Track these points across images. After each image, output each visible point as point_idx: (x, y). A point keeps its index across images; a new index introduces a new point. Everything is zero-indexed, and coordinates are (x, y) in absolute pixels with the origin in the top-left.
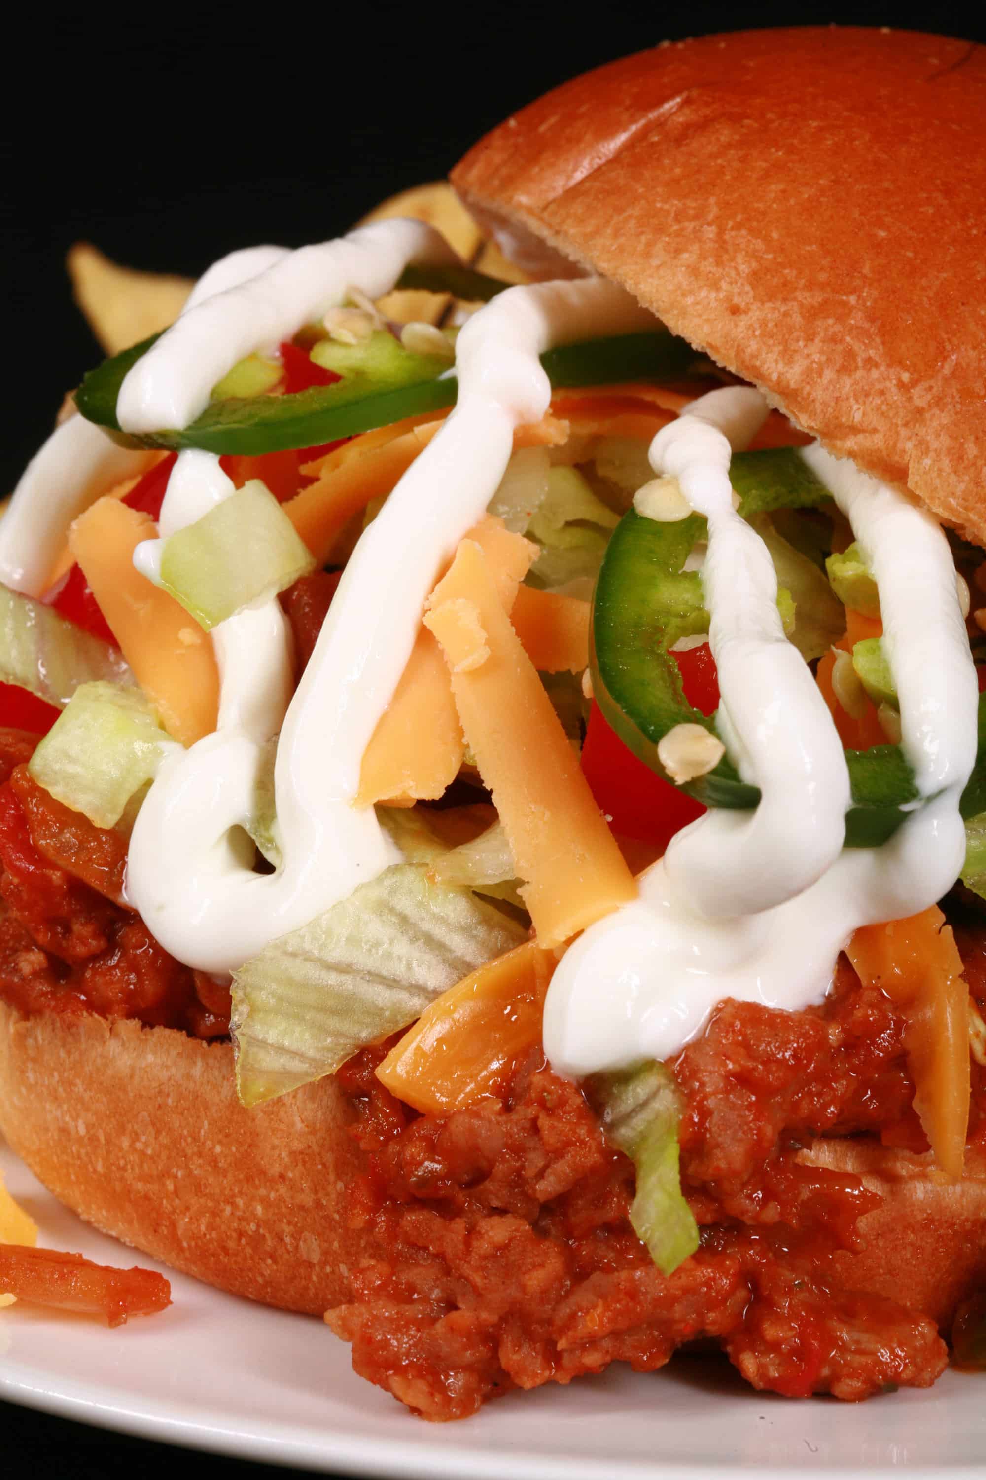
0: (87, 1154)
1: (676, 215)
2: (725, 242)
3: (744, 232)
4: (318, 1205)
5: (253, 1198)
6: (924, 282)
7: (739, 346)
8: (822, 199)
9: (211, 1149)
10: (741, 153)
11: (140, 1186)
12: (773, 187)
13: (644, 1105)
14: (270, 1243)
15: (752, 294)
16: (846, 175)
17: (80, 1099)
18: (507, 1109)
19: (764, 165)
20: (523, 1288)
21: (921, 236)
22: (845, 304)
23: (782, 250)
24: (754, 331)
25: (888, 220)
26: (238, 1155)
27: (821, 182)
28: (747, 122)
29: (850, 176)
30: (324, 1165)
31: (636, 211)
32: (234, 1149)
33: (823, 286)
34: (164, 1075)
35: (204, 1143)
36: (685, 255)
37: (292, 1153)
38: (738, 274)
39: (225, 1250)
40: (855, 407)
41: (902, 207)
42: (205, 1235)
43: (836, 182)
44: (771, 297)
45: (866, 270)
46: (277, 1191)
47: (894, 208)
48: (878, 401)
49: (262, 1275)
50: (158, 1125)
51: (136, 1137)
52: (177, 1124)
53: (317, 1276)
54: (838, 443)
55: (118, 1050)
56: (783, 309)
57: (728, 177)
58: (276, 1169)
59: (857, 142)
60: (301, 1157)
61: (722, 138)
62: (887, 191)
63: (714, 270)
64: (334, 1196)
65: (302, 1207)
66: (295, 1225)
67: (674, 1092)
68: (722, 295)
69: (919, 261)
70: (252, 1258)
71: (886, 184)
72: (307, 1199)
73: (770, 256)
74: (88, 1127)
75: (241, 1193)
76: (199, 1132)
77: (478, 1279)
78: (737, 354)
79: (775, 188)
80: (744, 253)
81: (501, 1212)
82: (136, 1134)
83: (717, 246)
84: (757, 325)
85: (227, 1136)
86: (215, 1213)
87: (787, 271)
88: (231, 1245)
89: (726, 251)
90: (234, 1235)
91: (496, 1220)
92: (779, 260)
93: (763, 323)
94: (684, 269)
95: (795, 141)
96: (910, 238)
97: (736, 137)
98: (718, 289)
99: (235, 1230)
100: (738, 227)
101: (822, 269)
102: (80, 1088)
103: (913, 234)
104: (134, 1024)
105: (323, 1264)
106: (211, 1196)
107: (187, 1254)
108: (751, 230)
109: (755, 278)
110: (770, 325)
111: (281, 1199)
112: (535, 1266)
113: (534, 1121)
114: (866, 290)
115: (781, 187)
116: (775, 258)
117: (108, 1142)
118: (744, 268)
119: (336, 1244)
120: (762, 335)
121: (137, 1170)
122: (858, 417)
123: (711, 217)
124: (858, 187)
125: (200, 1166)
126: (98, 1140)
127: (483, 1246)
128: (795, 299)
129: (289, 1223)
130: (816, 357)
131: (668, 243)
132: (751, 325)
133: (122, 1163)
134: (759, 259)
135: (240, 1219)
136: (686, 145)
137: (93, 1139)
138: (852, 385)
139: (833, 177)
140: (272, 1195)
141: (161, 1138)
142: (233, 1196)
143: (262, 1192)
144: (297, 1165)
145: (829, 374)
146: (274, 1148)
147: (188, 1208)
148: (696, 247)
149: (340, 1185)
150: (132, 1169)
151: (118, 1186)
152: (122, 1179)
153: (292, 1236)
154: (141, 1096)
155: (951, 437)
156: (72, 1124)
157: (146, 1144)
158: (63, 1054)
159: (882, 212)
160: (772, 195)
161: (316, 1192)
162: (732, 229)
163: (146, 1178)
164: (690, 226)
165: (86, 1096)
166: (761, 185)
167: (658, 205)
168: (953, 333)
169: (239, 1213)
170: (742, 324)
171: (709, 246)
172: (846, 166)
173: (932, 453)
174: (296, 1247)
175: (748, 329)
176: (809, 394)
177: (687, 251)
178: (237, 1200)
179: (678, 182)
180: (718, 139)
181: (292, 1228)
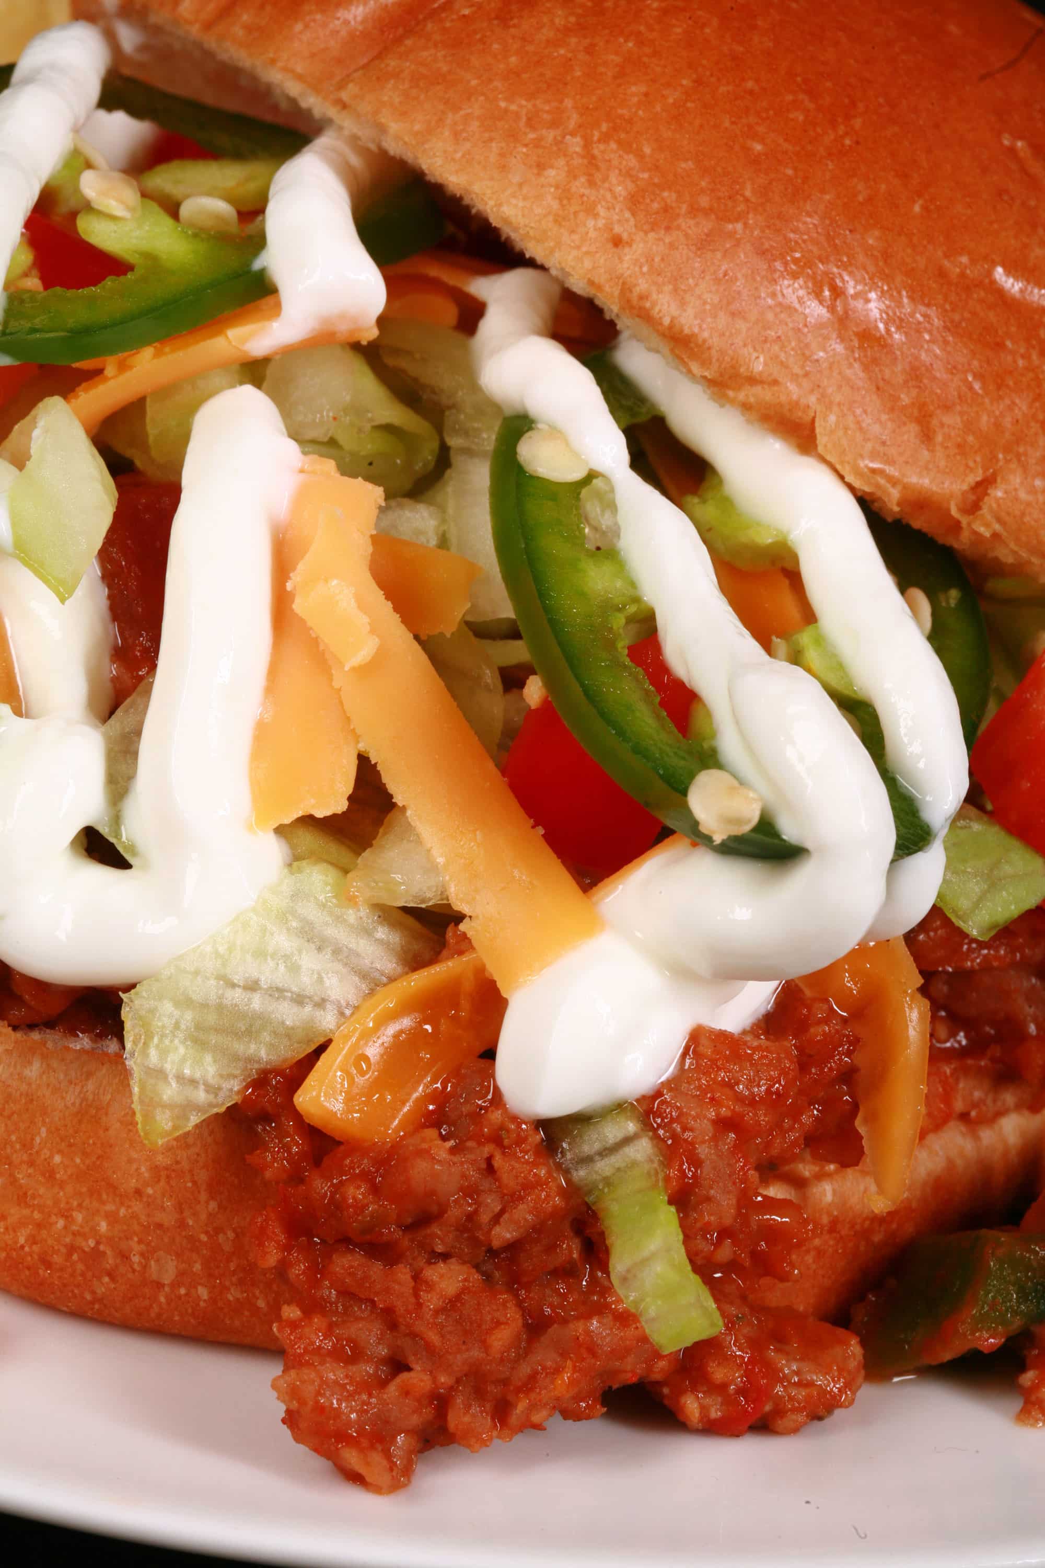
1: (529, 119)
2: (593, 157)
3: (613, 145)
4: (182, 1224)
5: (96, 1213)
6: (808, 207)
7: (624, 283)
8: (689, 105)
9: (48, 1159)
10: (584, 42)
12: (633, 88)
13: (614, 1149)
14: (110, 1260)
15: (632, 221)
16: (708, 73)
19: (617, 59)
20: (486, 1348)
21: (798, 148)
22: (732, 234)
23: (657, 168)
24: (641, 267)
25: (761, 129)
26: (83, 1168)
27: (685, 82)
29: (712, 75)
30: (195, 1183)
31: (476, 108)
32: (78, 1161)
33: (707, 212)
36: (551, 173)
37: (155, 1169)
38: (614, 197)
40: (755, 355)
41: (771, 113)
42: (22, 1247)
43: (698, 82)
44: (654, 227)
45: (748, 193)
46: (129, 1207)
47: (764, 115)
48: (776, 348)
53: (166, 1297)
56: (667, 241)
57: (578, 74)
58: (131, 1185)
59: (706, 31)
60: (165, 1173)
61: (557, 21)
62: (751, 92)
63: (587, 192)
64: (203, 1217)
65: (159, 1226)
66: (148, 1244)
68: (601, 223)
69: (799, 181)
70: (82, 1274)
71: (750, 85)
72: (167, 1218)
73: (646, 175)
75: (80, 1206)
76: (33, 1141)
77: (432, 1336)
78: (622, 292)
79: (636, 90)
80: (617, 171)
81: (446, 1257)
83: (585, 161)
84: (643, 260)
85: (72, 1146)
86: (42, 1226)
87: (666, 194)
88: (57, 1259)
89: (597, 168)
90: (64, 1250)
91: (442, 1266)
92: (656, 180)
93: (649, 258)
95: (641, 28)
96: (785, 152)
97: (572, 19)
98: (596, 216)
99: (66, 1245)
100: (605, 138)
101: (702, 191)
103: (786, 146)
105: (177, 1285)
106: (41, 1208)
108: (619, 143)
109: (634, 202)
110: (657, 259)
111: (134, 1216)
112: (497, 1324)
113: (488, 1160)
114: (751, 216)
115: (643, 89)
116: (651, 178)
118: (619, 190)
119: (197, 1267)
120: (650, 272)
122: (759, 366)
123: (572, 124)
124: (723, 89)
125: (29, 1176)
127: (431, 1300)
128: (678, 228)
129: (140, 1242)
130: (708, 297)
131: (527, 155)
132: (637, 260)
134: (635, 179)
135: (75, 1234)
136: (514, 26)
138: (749, 329)
139: (694, 76)
140: (122, 1212)
142: (71, 1209)
143: (110, 1207)
144: (158, 1181)
145: (723, 318)
146: (130, 1162)
147: (7, 1217)
148: (561, 162)
149: (213, 1205)
153: (142, 1254)
155: (852, 387)
159: (752, 119)
160: (635, 99)
161: (181, 1212)
162: (599, 141)
164: (550, 135)
166: (619, 85)
167: (503, 104)
168: (844, 266)
169: (75, 1228)
170: (627, 258)
171: (577, 161)
172: (704, 62)
173: (835, 408)
174: (145, 1267)
175: (635, 265)
176: (704, 341)
177: (552, 167)
178: (74, 1214)
179: (518, 75)
180: (552, 21)
181: (143, 1247)
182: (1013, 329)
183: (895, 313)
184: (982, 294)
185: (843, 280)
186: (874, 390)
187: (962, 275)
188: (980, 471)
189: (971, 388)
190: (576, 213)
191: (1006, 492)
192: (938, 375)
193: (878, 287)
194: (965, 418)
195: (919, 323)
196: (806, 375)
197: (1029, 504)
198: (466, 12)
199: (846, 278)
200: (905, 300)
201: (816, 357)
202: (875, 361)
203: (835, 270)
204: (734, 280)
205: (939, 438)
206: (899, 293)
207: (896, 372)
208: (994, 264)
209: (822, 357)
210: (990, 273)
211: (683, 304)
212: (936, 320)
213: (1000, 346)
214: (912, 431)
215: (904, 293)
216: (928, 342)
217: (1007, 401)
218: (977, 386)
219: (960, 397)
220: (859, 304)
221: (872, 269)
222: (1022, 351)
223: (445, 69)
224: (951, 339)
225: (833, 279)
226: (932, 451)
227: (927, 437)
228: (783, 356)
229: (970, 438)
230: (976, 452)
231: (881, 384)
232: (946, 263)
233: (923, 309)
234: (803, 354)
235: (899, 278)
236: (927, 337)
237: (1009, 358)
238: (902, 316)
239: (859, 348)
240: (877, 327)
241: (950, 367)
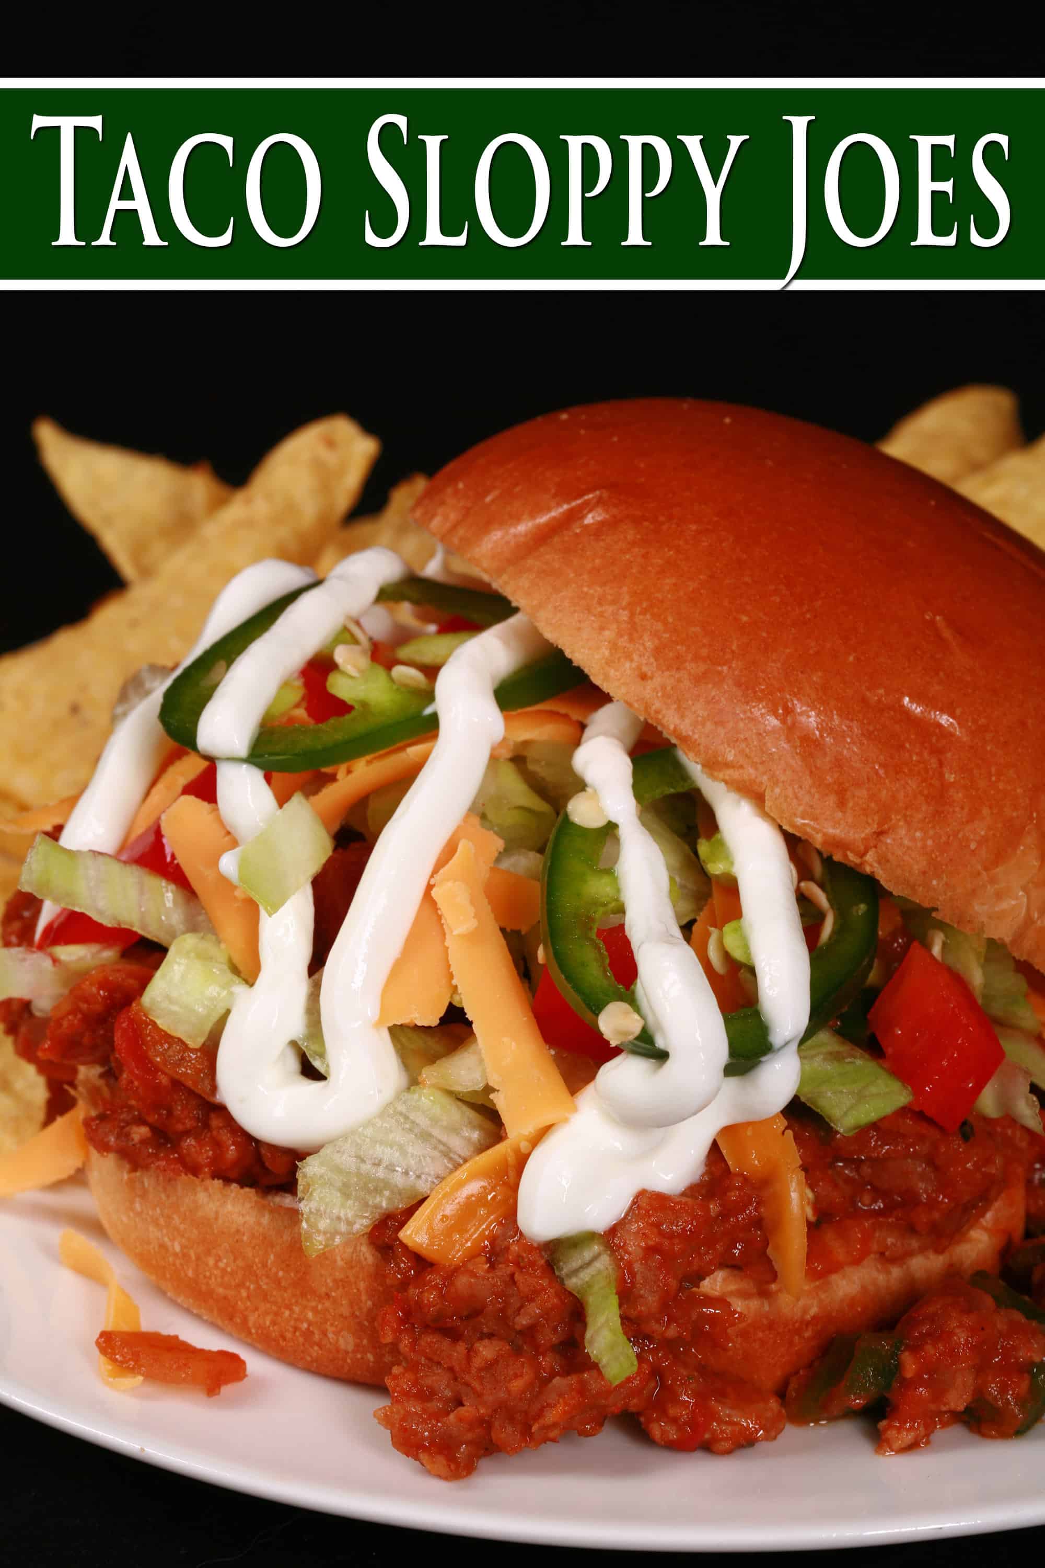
0: (181, 1265)
1: (599, 599)
2: (635, 623)
3: (648, 616)
4: (354, 1315)
5: (305, 1307)
6: (774, 656)
8: (702, 591)
9: (277, 1273)
10: (643, 551)
11: (221, 1290)
12: (667, 581)
13: (589, 1264)
14: (317, 1337)
15: (655, 664)
16: (719, 571)
17: (176, 1229)
18: (493, 1267)
19: (660, 562)
20: (509, 1391)
21: (772, 620)
22: (720, 673)
23: (676, 630)
24: (657, 693)
25: (749, 607)
26: (295, 1279)
27: (702, 577)
28: (646, 524)
29: (721, 572)
30: (358, 1290)
31: (570, 591)
32: (292, 1275)
33: (704, 659)
34: (241, 1220)
35: (270, 1270)
36: (607, 633)
37: (335, 1281)
38: (645, 648)
39: (284, 1339)
40: (728, 750)
41: (758, 597)
42: (269, 1327)
43: (712, 577)
44: (669, 668)
45: (734, 648)
46: (324, 1304)
47: (752, 598)
48: (743, 745)
49: (311, 1356)
50: (236, 1254)
51: (219, 1259)
52: (250, 1255)
53: (351, 1359)
54: (716, 774)
55: (206, 1200)
56: (677, 676)
57: (634, 571)
58: (323, 1290)
59: (724, 544)
60: (342, 1283)
61: (628, 537)
62: (746, 584)
63: (628, 645)
64: (365, 1310)
65: (341, 1315)
66: (336, 1326)
67: (610, 1256)
68: (634, 665)
69: (770, 640)
70: (303, 1345)
71: (747, 579)
72: (346, 1311)
73: (667, 635)
74: (183, 1247)
75: (297, 1302)
76: (267, 1262)
77: (476, 1384)
79: (669, 581)
80: (649, 633)
81: (491, 1336)
82: (219, 1256)
83: (629, 626)
84: (659, 689)
85: (288, 1265)
86: (276, 1314)
87: (679, 647)
88: (289, 1335)
89: (636, 631)
90: (291, 1329)
91: (486, 1342)
92: (674, 639)
93: (663, 688)
94: (606, 643)
95: (681, 543)
96: (763, 622)
97: (638, 537)
98: (632, 660)
99: (292, 1327)
100: (644, 612)
101: (704, 645)
102: (176, 1220)
103: (764, 618)
104: (218, 1183)
105: (355, 1352)
106: (275, 1303)
107: (254, 1336)
108: (654, 616)
109: (658, 652)
110: (669, 688)
111: (327, 1310)
112: (516, 1376)
113: (512, 1276)
114: (734, 662)
115: (673, 580)
116: (671, 637)
117: (198, 1258)
118: (649, 644)
119: (365, 1341)
120: (663, 696)
121: (219, 1280)
122: (730, 757)
123: (624, 603)
124: (727, 581)
125: (267, 1284)
126: (190, 1256)
127: (477, 1362)
128: (685, 669)
129: (332, 1325)
130: (700, 712)
131: (594, 622)
132: (655, 689)
133: (208, 1274)
134: (659, 638)
135: (297, 1320)
136: (603, 540)
137: (185, 1256)
138: (726, 733)
139: (709, 573)
140: (320, 1306)
141: (238, 1262)
142: (291, 1304)
143: (313, 1304)
144: (338, 1288)
145: (709, 726)
146: (321, 1276)
147: (257, 1309)
148: (614, 626)
149: (370, 1303)
150: (216, 1279)
151: (204, 1288)
152: (207, 1284)
153: (334, 1333)
154: (223, 1233)
155: (793, 771)
156: (169, 1244)
157: (227, 1265)
158: (163, 1197)
159: (744, 601)
160: (667, 588)
161: (352, 1307)
162: (640, 613)
163: (227, 1286)
164: (609, 609)
165: (182, 1227)
166: (658, 579)
167: (585, 589)
168: (795, 695)
169: (295, 1316)
170: (648, 687)
171: (624, 626)
172: (718, 564)
173: (781, 785)
174: (337, 1341)
175: (653, 691)
176: (696, 740)
177: (609, 629)
178: (294, 1307)
179: (598, 571)
180: (626, 537)
181: (334, 1329)
182: (913, 737)
183: (827, 725)
184: (892, 713)
185: (793, 704)
186: (808, 773)
187: (879, 701)
188: (875, 826)
189: (877, 773)
190: (619, 659)
191: (894, 840)
192: (854, 764)
193: (816, 708)
194: (871, 792)
195: (844, 731)
196: (763, 763)
197: (909, 848)
198: (578, 531)
199: (796, 702)
200: (835, 717)
201: (770, 752)
202: (811, 755)
203: (788, 697)
204: (718, 702)
205: (851, 804)
206: (832, 712)
207: (824, 762)
208: (903, 695)
209: (774, 752)
210: (900, 700)
211: (682, 717)
212: (856, 730)
213: (902, 747)
214: (832, 800)
215: (835, 712)
216: (849, 744)
217: (902, 782)
218: (881, 772)
219: (868, 779)
220: (803, 719)
221: (813, 696)
222: (917, 750)
223: (557, 565)
224: (865, 742)
225: (786, 703)
226: (844, 812)
227: (842, 804)
228: (747, 750)
229: (873, 805)
230: (875, 814)
231: (814, 769)
232: (868, 693)
233: (848, 722)
234: (762, 750)
235: (833, 703)
236: (849, 740)
237: (907, 754)
238: (833, 727)
239: (800, 746)
240: (814, 734)
241: (863, 759)
